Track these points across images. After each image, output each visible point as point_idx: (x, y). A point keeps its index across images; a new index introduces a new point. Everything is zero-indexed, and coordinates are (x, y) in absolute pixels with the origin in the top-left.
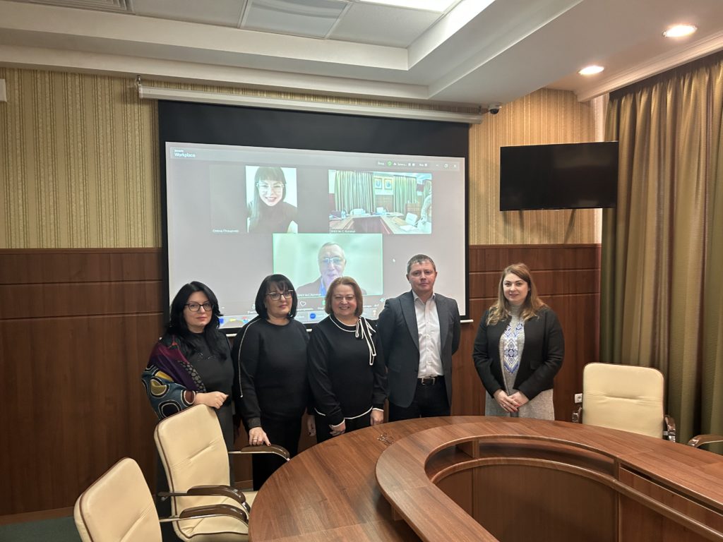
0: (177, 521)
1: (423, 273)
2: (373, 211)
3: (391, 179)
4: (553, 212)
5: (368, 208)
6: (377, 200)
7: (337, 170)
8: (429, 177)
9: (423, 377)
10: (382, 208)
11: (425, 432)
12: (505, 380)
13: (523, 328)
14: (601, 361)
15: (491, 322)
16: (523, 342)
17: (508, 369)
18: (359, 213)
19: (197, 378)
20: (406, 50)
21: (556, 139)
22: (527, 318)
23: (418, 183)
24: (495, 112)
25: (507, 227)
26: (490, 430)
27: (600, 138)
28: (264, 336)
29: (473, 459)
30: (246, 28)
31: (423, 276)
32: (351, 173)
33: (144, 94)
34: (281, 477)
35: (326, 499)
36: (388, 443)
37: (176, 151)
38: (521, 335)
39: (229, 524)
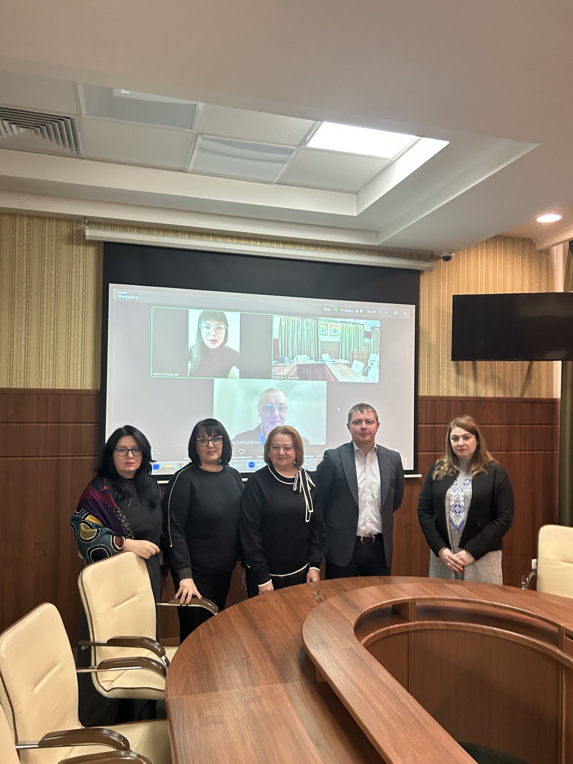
0: (96, 673)
1: (364, 423)
2: (318, 357)
3: (337, 325)
4: (508, 363)
5: (313, 355)
6: (322, 346)
7: (282, 315)
8: (377, 324)
9: (362, 535)
10: (328, 355)
11: (360, 591)
12: (450, 537)
13: (471, 483)
14: (560, 523)
15: (437, 476)
16: (471, 498)
17: (454, 525)
18: (303, 359)
19: (126, 525)
20: (356, 196)
21: (513, 288)
22: (475, 473)
23: (365, 330)
24: (447, 259)
25: (460, 378)
26: (428, 591)
27: (560, 289)
28: (196, 484)
29: (408, 621)
30: (194, 172)
31: (364, 425)
32: (297, 318)
33: (89, 236)
34: (205, 632)
35: (250, 656)
36: (321, 600)
37: (119, 293)
38: (468, 490)
39: (150, 679)
